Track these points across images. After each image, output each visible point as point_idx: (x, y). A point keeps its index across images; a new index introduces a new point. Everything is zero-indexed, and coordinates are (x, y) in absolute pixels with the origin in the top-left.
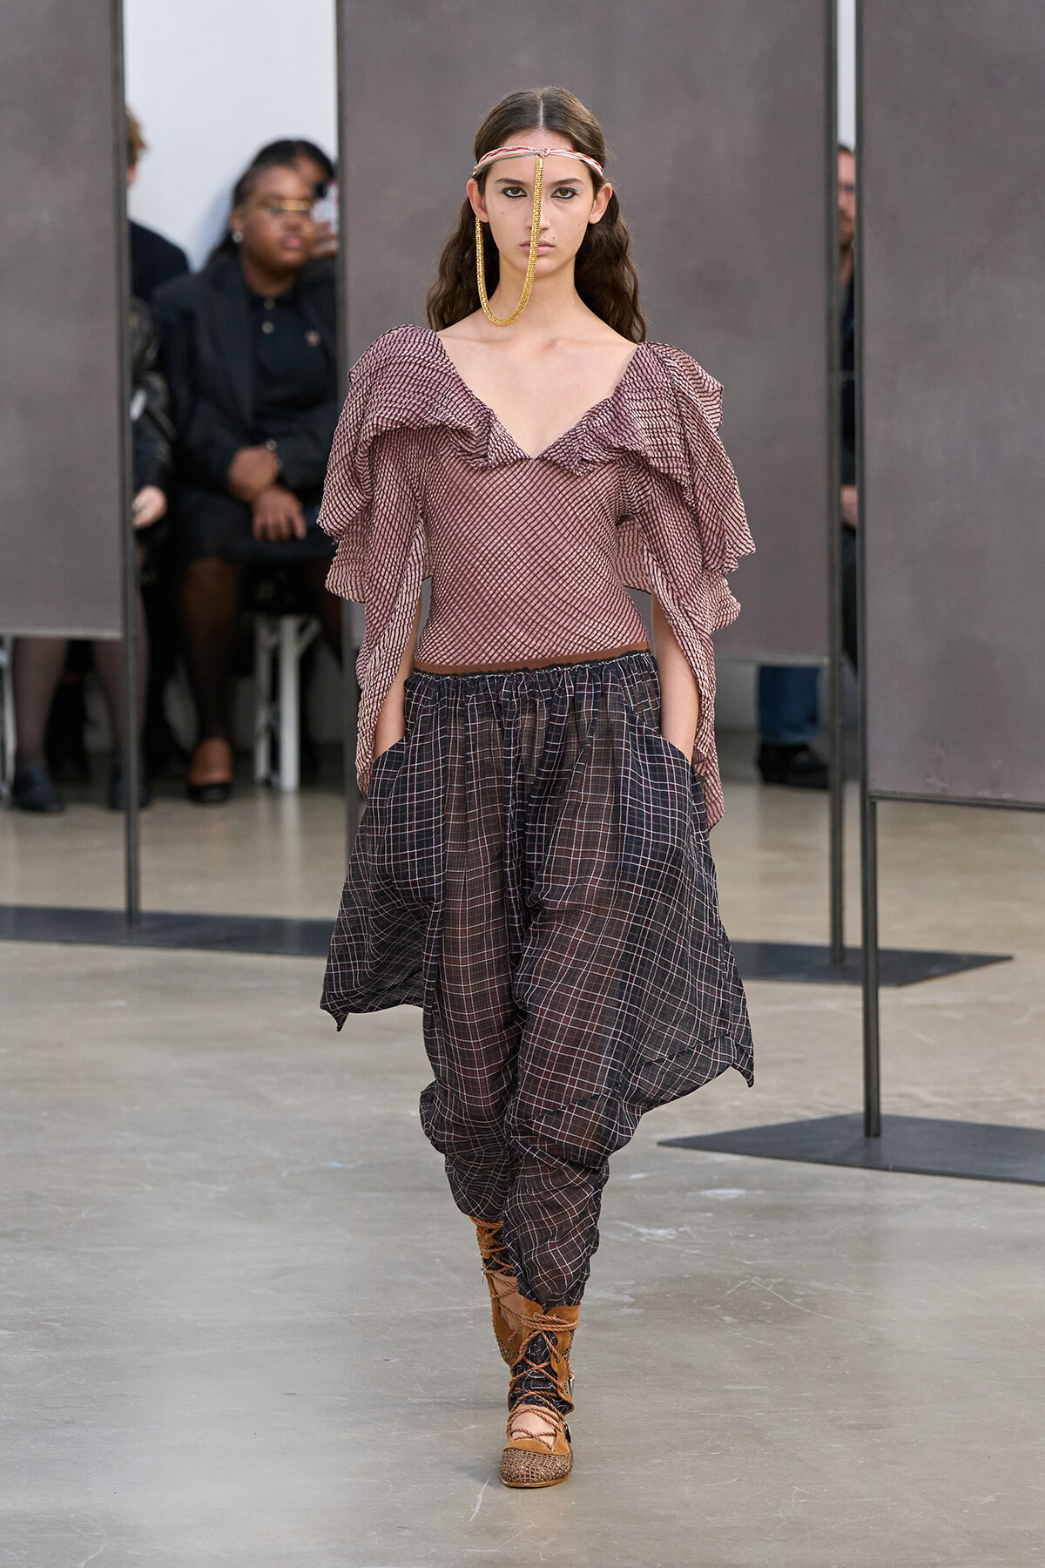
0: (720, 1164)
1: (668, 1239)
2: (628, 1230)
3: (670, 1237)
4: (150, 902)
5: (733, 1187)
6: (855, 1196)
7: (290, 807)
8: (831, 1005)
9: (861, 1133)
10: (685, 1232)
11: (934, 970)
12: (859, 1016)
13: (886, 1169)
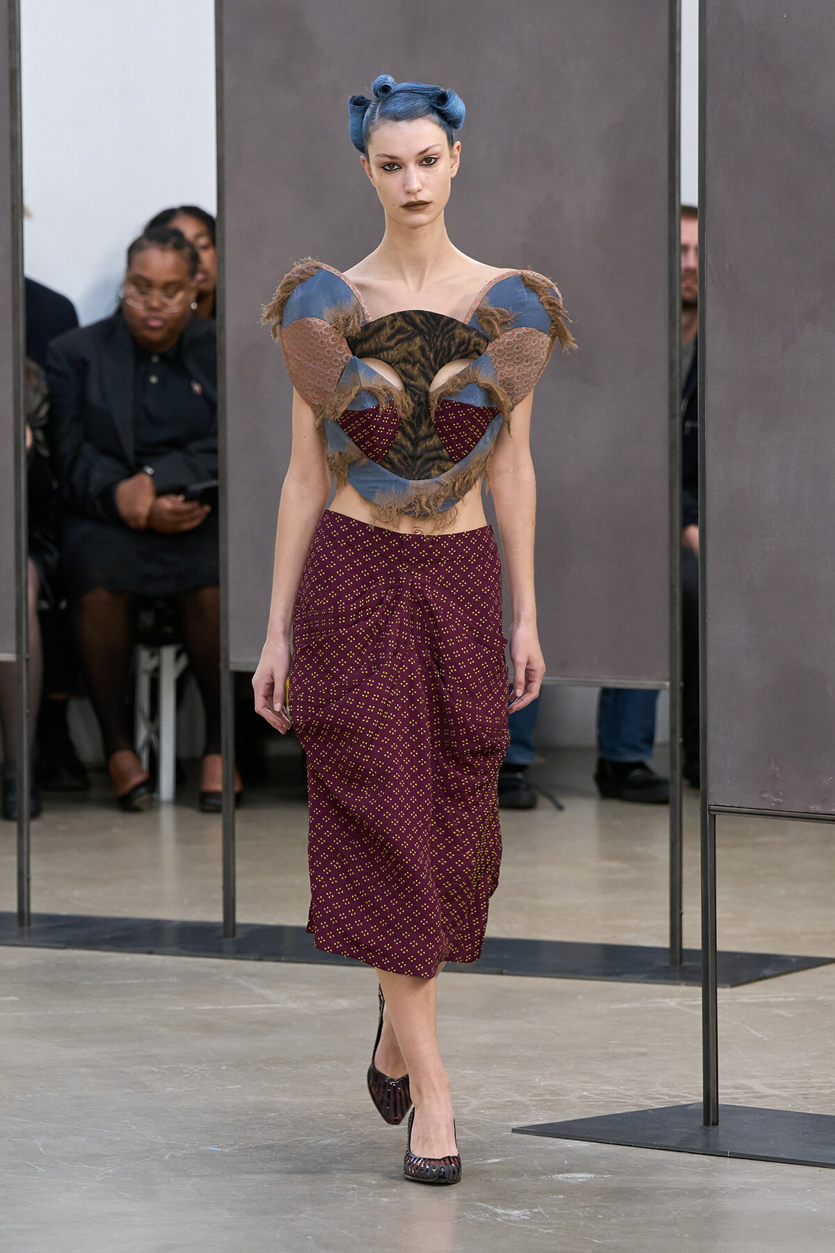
0: (570, 1150)
1: (524, 1220)
2: (486, 1210)
3: (526, 1217)
4: (39, 905)
5: (583, 1172)
6: (694, 1180)
7: (167, 817)
8: (671, 1003)
9: (700, 1122)
10: (539, 1213)
11: (766, 972)
12: (699, 1013)
13: (723, 1155)
